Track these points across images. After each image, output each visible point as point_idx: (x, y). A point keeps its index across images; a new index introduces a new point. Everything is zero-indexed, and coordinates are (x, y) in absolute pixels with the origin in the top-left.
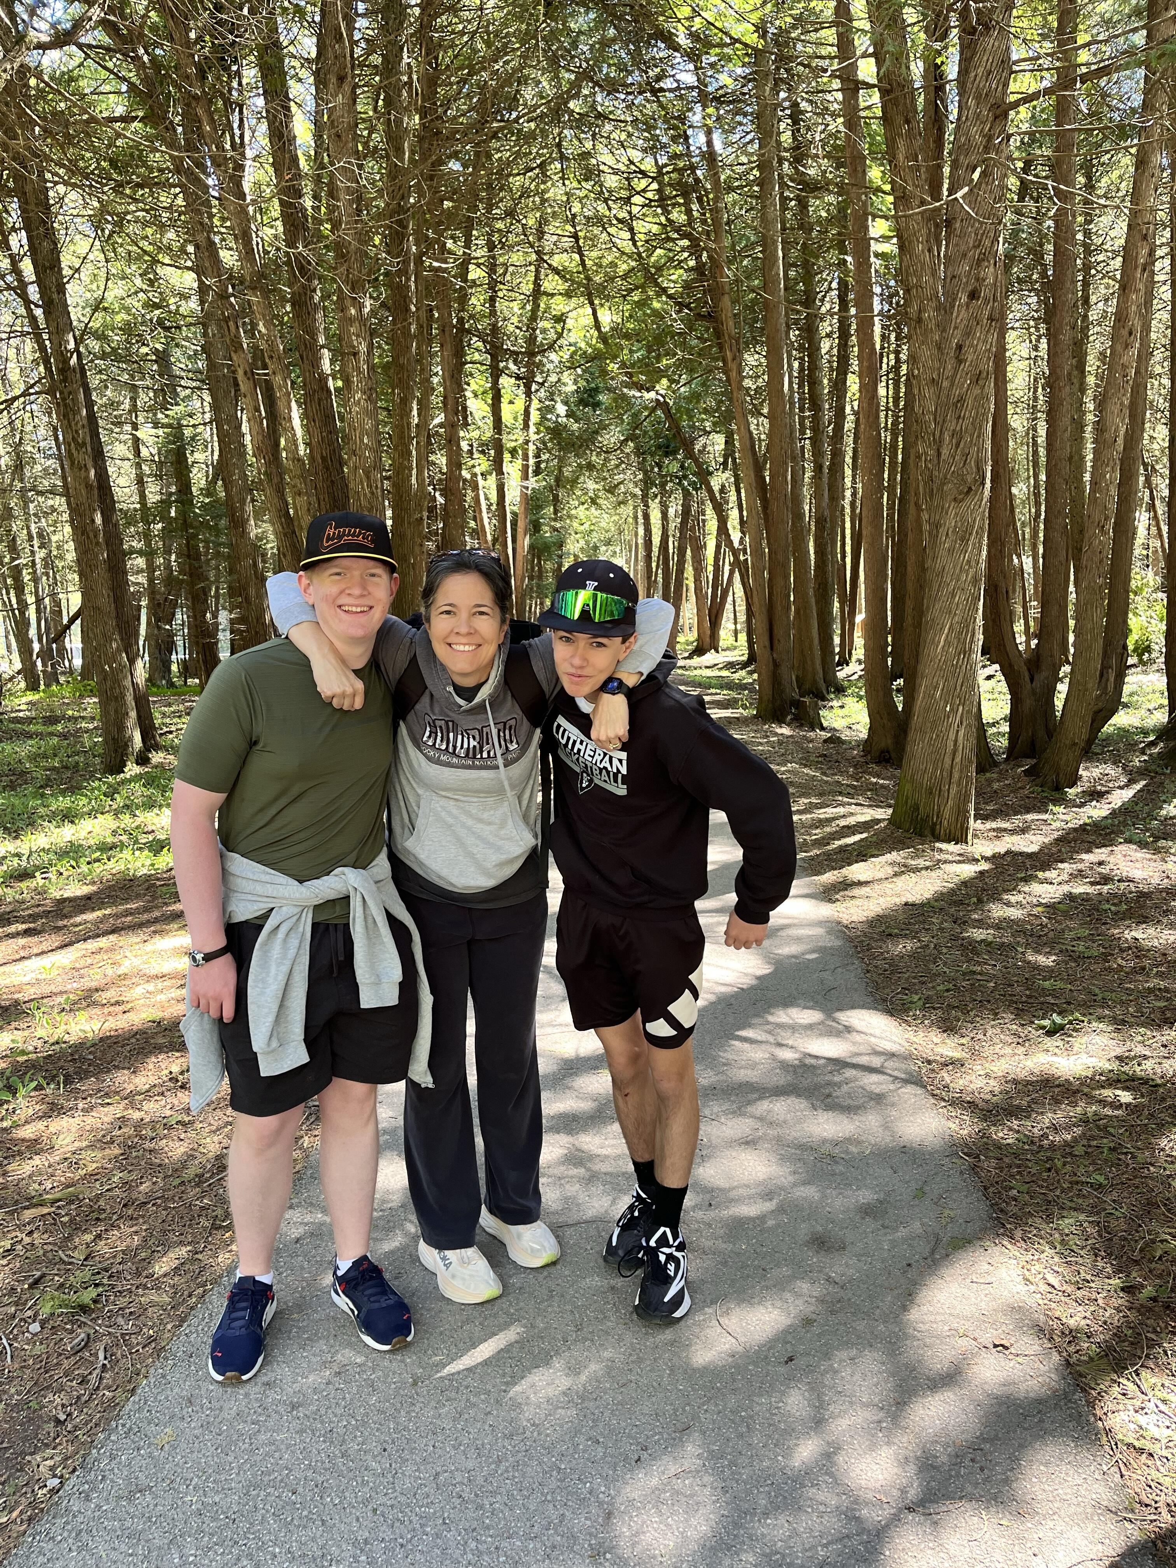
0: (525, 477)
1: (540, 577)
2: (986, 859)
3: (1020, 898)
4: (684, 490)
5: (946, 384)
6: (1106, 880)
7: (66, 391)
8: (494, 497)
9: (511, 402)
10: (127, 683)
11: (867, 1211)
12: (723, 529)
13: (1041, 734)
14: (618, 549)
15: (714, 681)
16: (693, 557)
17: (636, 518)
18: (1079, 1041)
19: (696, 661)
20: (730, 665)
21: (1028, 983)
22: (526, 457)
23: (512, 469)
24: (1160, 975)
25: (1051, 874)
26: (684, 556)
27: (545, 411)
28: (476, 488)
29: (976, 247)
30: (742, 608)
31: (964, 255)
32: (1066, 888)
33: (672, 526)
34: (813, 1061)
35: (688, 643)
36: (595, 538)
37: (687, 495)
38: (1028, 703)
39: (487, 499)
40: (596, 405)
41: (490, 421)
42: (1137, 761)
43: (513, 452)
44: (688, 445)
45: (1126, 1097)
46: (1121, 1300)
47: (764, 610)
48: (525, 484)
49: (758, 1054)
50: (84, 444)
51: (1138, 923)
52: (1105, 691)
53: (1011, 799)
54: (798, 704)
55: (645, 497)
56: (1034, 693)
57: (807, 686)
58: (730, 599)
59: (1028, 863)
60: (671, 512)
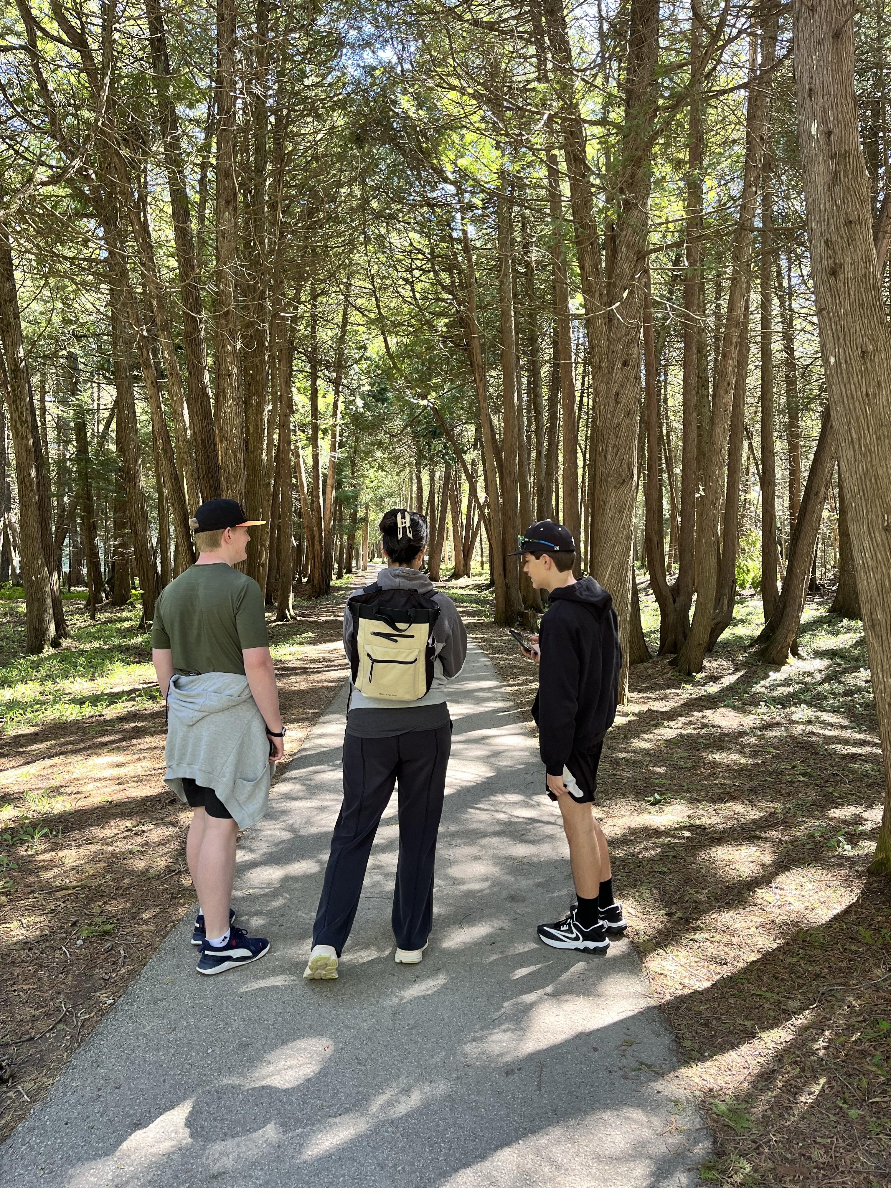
0: (333, 450)
1: (341, 519)
2: (633, 714)
3: (651, 736)
4: (446, 462)
5: (609, 416)
6: (704, 726)
7: (16, 385)
8: (310, 462)
9: (324, 396)
10: (47, 589)
11: (538, 885)
12: (473, 492)
13: (681, 637)
14: (397, 500)
15: (466, 598)
16: (452, 509)
17: (411, 479)
18: (667, 809)
19: (453, 583)
20: (478, 587)
21: (646, 780)
22: (334, 436)
23: (324, 444)
24: (724, 777)
25: (672, 724)
26: (446, 508)
27: (348, 404)
28: (298, 456)
29: (627, 335)
30: (486, 546)
31: (620, 340)
32: (679, 731)
33: (437, 486)
34: (517, 820)
35: (447, 570)
36: (381, 492)
37: (448, 466)
38: (672, 617)
39: (305, 463)
40: (384, 400)
41: (308, 408)
42: (741, 658)
43: (325, 431)
44: (449, 433)
45: (687, 834)
46: (665, 919)
47: (500, 550)
48: (333, 454)
49: (484, 816)
50: (27, 421)
51: (718, 750)
52: (721, 611)
53: (659, 680)
54: (522, 615)
55: (418, 464)
56: (675, 610)
57: (530, 602)
58: (478, 539)
59: (660, 716)
60: (437, 474)
